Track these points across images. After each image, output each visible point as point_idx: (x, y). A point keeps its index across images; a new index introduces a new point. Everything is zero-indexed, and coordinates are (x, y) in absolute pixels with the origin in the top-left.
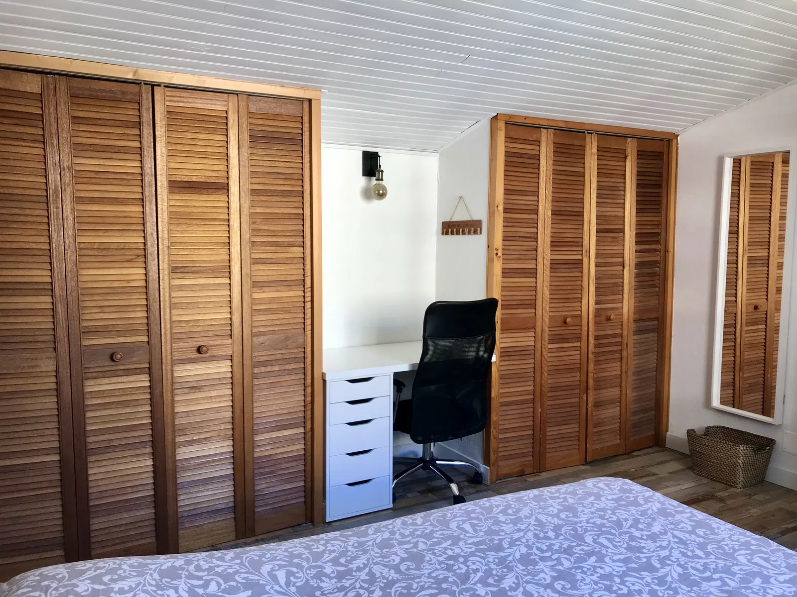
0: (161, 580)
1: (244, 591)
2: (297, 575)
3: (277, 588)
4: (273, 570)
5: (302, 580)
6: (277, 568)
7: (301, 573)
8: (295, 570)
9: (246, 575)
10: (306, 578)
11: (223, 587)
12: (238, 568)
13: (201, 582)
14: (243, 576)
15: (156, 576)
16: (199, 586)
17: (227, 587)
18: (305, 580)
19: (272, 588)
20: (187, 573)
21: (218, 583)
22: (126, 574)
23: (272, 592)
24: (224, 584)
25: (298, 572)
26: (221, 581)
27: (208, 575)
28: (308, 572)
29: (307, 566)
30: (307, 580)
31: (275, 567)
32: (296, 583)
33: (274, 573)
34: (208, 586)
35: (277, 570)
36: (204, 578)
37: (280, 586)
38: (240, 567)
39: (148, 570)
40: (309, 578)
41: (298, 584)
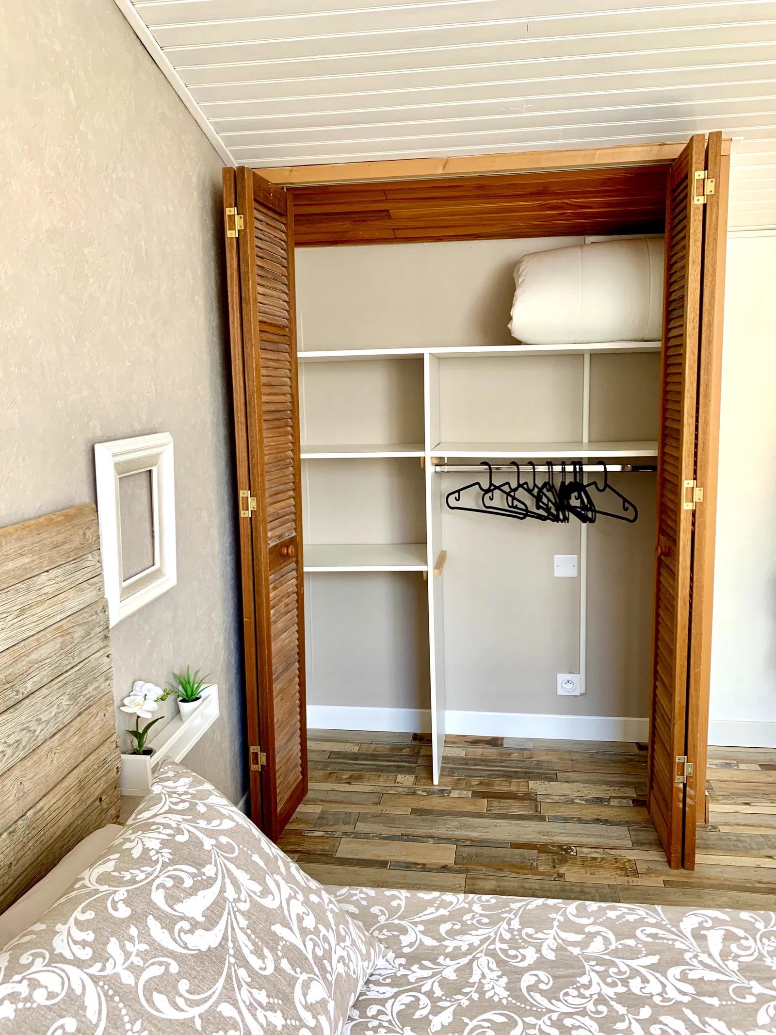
0: (519, 931)
1: (646, 955)
2: (743, 942)
3: (704, 957)
4: (701, 927)
5: (752, 954)
6: (709, 924)
7: (751, 939)
8: (740, 933)
9: (654, 931)
10: (759, 952)
11: (612, 947)
12: (645, 915)
13: (579, 938)
14: (650, 930)
15: (516, 924)
16: (575, 944)
17: (620, 947)
18: (756, 954)
19: (696, 956)
20: (562, 919)
21: (605, 938)
22: (475, 921)
23: (695, 962)
24: (617, 940)
25: (746, 938)
26: (612, 937)
27: (594, 923)
28: (765, 940)
29: (763, 930)
30: (761, 957)
31: (706, 921)
32: (740, 956)
33: (703, 932)
34: (589, 943)
35: (708, 929)
36: (587, 930)
37: (710, 955)
38: (647, 914)
39: (506, 912)
40: (765, 953)
41: (741, 959)
